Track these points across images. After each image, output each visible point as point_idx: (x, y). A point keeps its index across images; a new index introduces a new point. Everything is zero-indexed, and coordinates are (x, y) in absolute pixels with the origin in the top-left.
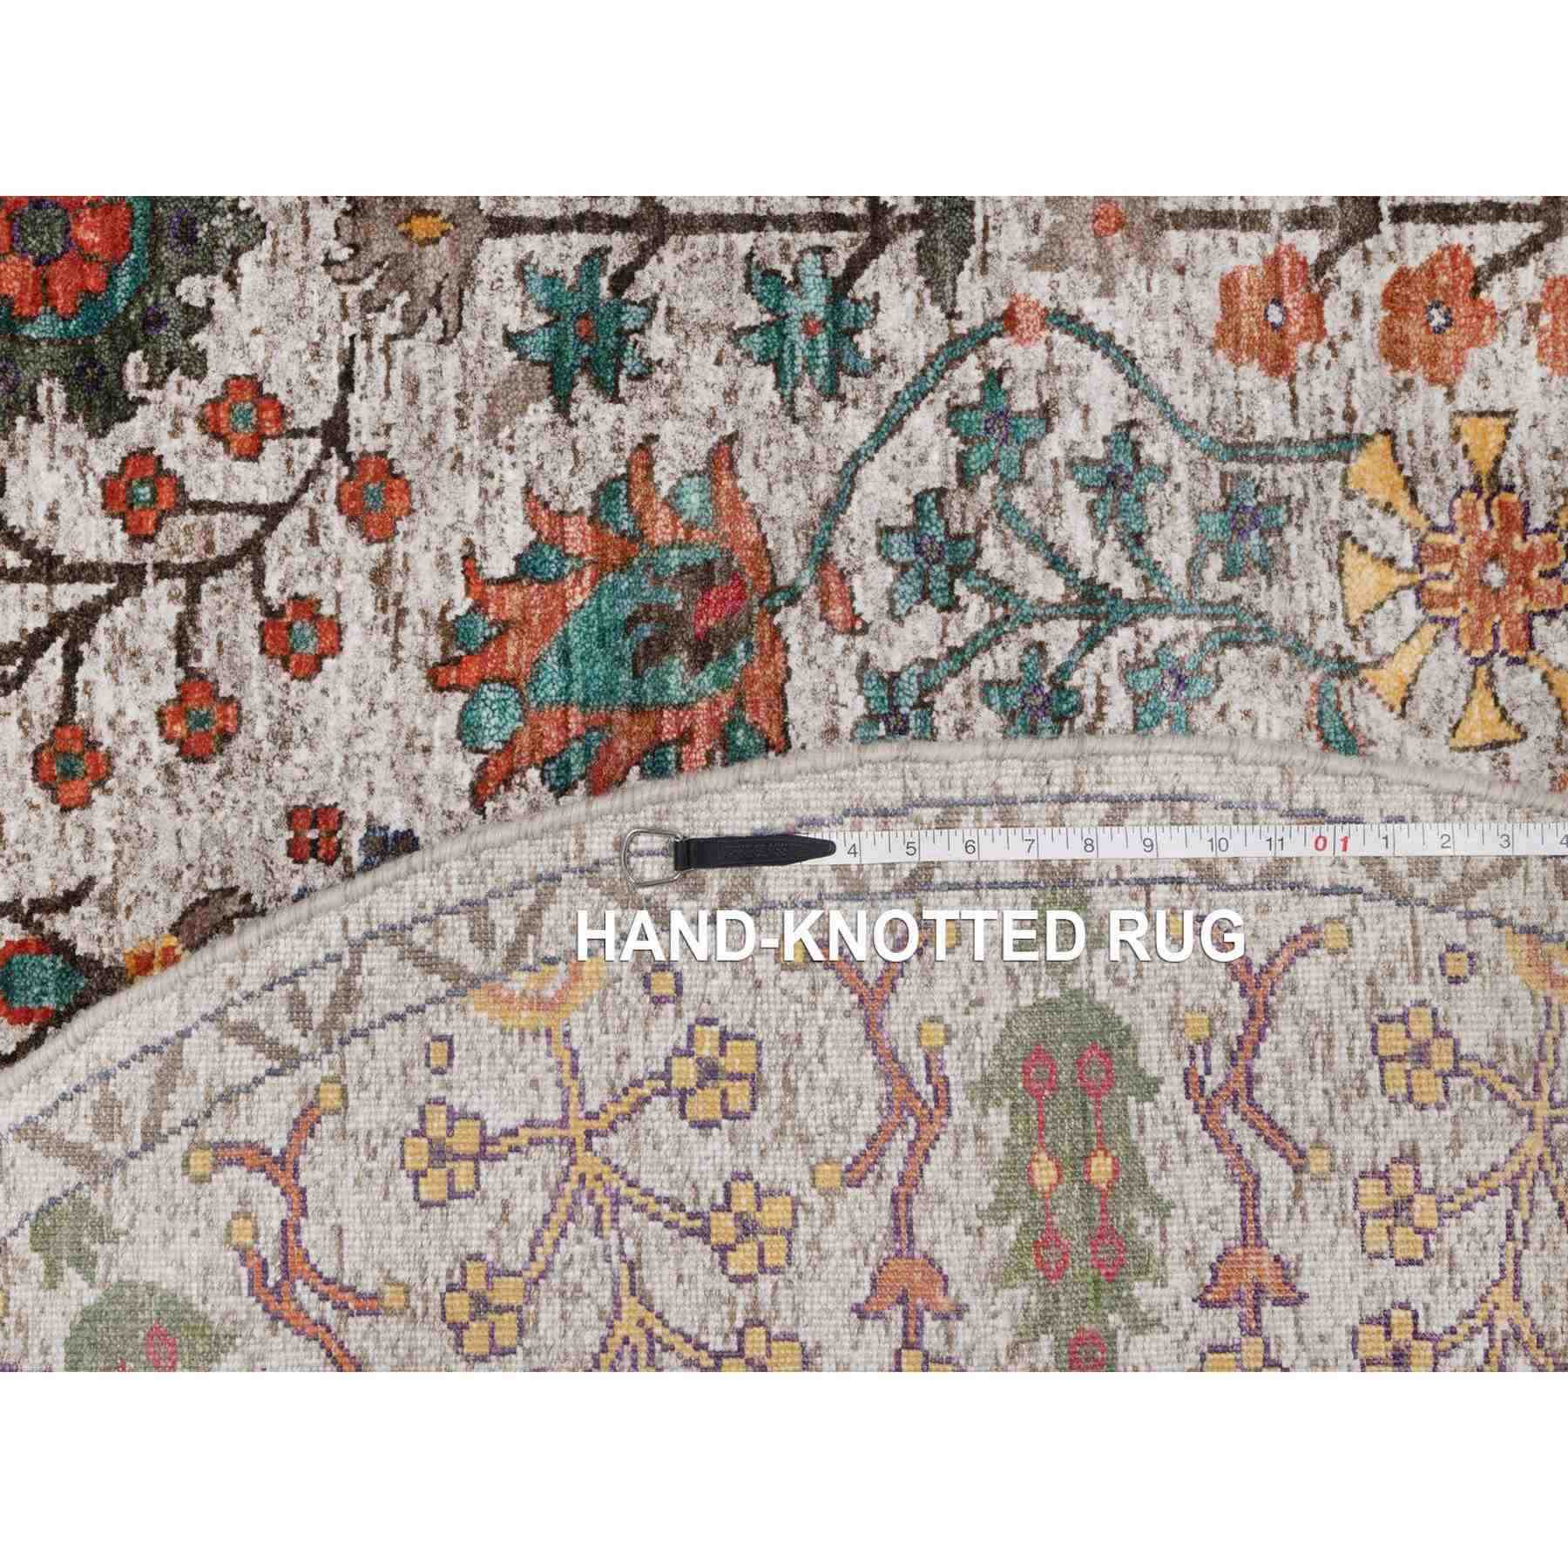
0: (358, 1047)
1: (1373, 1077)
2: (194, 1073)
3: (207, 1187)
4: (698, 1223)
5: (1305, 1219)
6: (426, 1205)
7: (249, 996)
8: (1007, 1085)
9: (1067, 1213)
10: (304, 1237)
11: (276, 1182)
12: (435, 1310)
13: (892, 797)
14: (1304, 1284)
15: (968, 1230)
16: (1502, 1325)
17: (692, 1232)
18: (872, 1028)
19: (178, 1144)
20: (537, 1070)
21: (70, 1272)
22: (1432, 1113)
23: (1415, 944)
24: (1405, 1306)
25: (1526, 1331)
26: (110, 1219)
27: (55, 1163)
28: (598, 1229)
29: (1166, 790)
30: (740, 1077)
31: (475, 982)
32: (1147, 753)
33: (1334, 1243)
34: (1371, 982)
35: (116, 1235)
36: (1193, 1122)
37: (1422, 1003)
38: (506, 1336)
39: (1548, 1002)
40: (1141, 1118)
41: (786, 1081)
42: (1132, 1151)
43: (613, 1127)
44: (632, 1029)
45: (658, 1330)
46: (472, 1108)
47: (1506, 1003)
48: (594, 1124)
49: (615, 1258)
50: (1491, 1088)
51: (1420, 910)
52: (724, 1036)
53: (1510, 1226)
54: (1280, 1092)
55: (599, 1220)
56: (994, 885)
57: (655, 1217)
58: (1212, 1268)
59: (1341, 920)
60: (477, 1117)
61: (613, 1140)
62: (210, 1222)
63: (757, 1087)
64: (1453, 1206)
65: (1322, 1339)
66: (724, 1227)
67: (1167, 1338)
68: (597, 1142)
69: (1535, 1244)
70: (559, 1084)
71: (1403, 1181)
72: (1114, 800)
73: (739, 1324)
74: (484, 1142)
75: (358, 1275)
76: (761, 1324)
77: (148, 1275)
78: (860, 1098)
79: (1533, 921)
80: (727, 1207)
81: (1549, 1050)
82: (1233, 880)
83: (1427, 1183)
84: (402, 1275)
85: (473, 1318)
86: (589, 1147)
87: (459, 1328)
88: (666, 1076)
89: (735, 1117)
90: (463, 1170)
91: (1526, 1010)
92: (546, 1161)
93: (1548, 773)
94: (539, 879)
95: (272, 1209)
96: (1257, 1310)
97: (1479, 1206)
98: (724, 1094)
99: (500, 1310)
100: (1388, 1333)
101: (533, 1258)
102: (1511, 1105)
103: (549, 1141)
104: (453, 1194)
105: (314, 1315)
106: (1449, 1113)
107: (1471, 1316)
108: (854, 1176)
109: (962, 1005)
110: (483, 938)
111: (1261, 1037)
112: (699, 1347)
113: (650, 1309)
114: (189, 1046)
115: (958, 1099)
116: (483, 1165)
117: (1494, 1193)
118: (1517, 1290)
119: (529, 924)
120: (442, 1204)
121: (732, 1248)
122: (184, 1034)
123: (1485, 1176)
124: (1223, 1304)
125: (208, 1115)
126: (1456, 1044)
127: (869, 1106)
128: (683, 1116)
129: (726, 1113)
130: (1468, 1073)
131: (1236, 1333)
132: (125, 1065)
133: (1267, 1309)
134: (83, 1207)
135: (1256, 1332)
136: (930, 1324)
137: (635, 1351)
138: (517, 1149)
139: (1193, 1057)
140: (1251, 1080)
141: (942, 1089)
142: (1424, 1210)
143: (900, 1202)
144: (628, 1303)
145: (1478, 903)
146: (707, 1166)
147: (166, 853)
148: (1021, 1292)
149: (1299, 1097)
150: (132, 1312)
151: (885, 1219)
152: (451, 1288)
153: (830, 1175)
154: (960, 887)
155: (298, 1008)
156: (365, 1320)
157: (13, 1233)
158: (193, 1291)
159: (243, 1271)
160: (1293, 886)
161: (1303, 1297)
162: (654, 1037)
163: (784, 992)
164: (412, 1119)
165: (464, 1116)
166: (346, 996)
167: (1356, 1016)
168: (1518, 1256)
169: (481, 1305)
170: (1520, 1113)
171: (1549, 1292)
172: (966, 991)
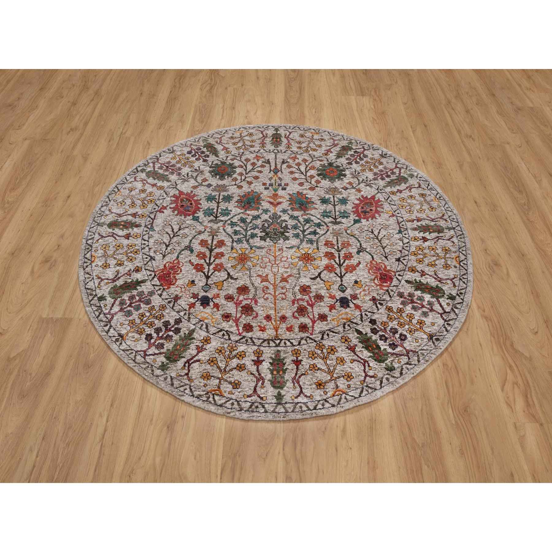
147: (285, 177)
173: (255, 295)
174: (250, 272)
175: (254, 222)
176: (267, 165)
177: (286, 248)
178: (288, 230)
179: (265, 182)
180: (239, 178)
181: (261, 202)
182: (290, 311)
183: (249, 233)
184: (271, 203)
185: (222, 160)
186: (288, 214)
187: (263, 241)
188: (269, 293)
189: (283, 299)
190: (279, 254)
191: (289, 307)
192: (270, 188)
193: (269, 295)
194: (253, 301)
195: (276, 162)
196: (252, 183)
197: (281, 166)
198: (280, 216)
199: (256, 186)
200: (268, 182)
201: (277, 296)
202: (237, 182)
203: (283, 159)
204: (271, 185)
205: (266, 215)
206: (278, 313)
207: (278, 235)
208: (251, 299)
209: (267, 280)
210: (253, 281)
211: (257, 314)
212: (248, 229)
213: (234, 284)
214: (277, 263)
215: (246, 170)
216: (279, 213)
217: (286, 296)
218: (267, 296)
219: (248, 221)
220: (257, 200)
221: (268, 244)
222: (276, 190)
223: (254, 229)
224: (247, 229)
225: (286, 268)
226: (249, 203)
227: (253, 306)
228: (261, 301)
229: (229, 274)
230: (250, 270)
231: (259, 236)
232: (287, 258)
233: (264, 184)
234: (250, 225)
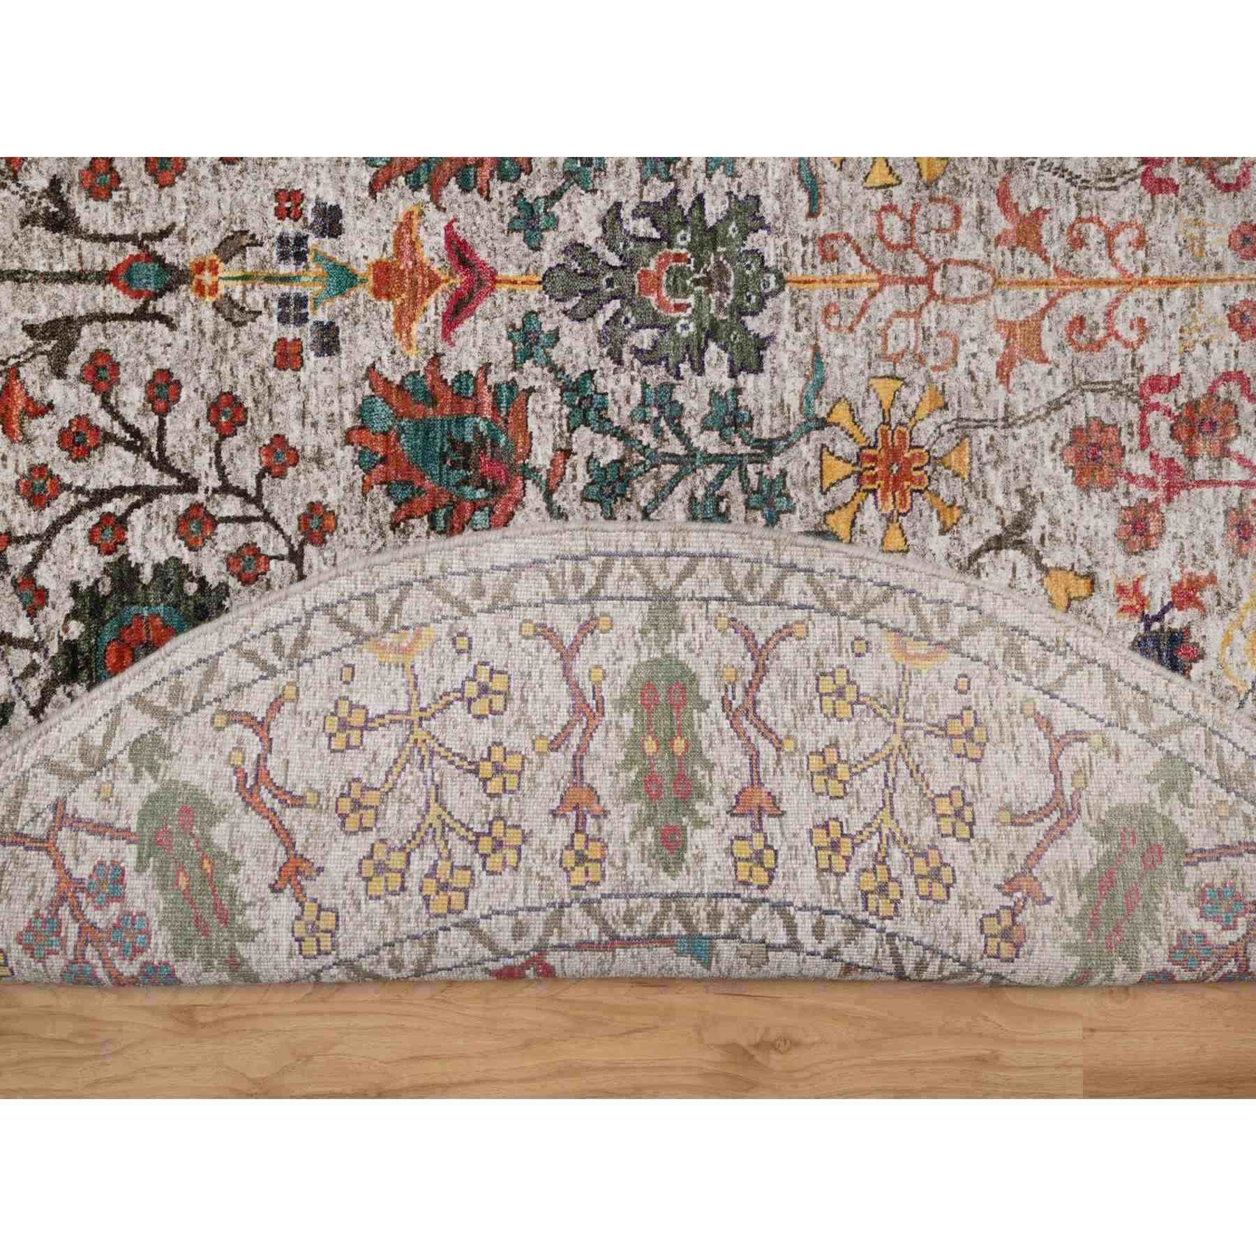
0: (306, 668)
1: (816, 703)
2: (223, 674)
3: (222, 733)
4: (473, 767)
5: (782, 774)
6: (334, 751)
7: (254, 637)
8: (631, 700)
9: (661, 767)
10: (269, 764)
11: (257, 734)
12: (332, 807)
13: (580, 550)
14: (783, 807)
15: (611, 773)
16: (885, 831)
17: (470, 771)
18: (567, 672)
19: (210, 710)
20: (397, 685)
21: (146, 774)
22: (846, 723)
23: (840, 636)
24: (836, 819)
25: (898, 835)
26: (170, 747)
27: (147, 716)
28: (421, 768)
29: (717, 551)
30: (499, 693)
31: (367, 638)
32: (708, 531)
33: (798, 787)
34: (817, 655)
35: (171, 756)
36: (725, 724)
37: (842, 667)
38: (367, 822)
39: (904, 668)
40: (700, 720)
41: (522, 696)
42: (695, 737)
43: (433, 716)
44: (446, 666)
45: (448, 820)
46: (362, 703)
47: (883, 667)
48: (424, 714)
49: (429, 783)
50: (875, 711)
51: (842, 619)
52: (492, 671)
53: (886, 781)
54: (769, 710)
55: (422, 763)
56: (630, 599)
57: (452, 763)
58: (736, 796)
59: (803, 622)
60: (364, 707)
61: (433, 722)
62: (220, 752)
63: (507, 698)
64: (856, 770)
65: (795, 835)
66: (486, 769)
67: (712, 831)
68: (425, 723)
69: (899, 790)
70: (407, 692)
71: (831, 757)
72: (692, 556)
73: (490, 819)
74: (367, 721)
75: (294, 786)
76: (502, 818)
77: (184, 778)
78: (559, 706)
79: (898, 625)
80: (488, 759)
81: (904, 692)
82: (750, 599)
83: (843, 758)
84: (317, 787)
85: (352, 811)
86: (420, 725)
87: (344, 817)
88: (462, 691)
89: (495, 713)
90: (355, 735)
91: (893, 672)
92: (397, 732)
93: (911, 201)
94: (402, 584)
95: (254, 747)
96: (760, 818)
97: (870, 770)
98: (491, 702)
99: (366, 808)
100: (828, 834)
101: (387, 781)
102: (885, 720)
103: (400, 722)
104: (348, 747)
105: (268, 806)
106: (853, 723)
107: (869, 825)
108: (555, 746)
109: (612, 659)
110: (372, 614)
111: (761, 681)
112: (468, 830)
113: (445, 809)
114: (222, 660)
115: (608, 708)
116: (365, 733)
117: (877, 763)
118: (892, 813)
119: (396, 608)
120: (342, 751)
121: (490, 779)
122: (220, 654)
123: (872, 755)
124: (743, 815)
125: (227, 696)
126: (858, 688)
127: (563, 711)
128: (469, 712)
129: (491, 711)
130: (863, 703)
131: (749, 831)
132: (189, 668)
133: (764, 819)
134: (157, 740)
135: (760, 830)
136: (590, 820)
137: (434, 831)
138: (384, 725)
139: (726, 690)
140: (755, 703)
141: (600, 703)
142: (842, 771)
143: (578, 760)
144: (433, 805)
145: (871, 615)
146: (480, 739)
147: (213, 212)
148: (637, 805)
149: (779, 711)
150: (174, 798)
151: (569, 768)
152: (342, 795)
153: (542, 745)
154: (612, 598)
155: (278, 645)
156: (295, 810)
157: (121, 752)
158: (207, 787)
159: (234, 779)
160: (780, 604)
161: (783, 813)
162: (457, 671)
163: (523, 650)
164: (331, 706)
165: (357, 707)
166: (302, 641)
167: (809, 672)
168: (891, 796)
169: (357, 805)
170: (889, 724)
171: (908, 815)
172: (614, 653)
173: (1118, 390)
174: (980, 424)
175: (619, 415)
176: (89, 340)
177: (812, 214)
178: (686, 199)
179: (265, 354)
180: (228, 538)
181: (449, 375)
182: (1209, 204)
183: (708, 442)
184: (458, 309)
185: (44, 675)
186: (555, 196)
187: (768, 354)
188: (1108, 314)
189: (1141, 242)
190: (855, 259)
191: (1185, 211)
192: (322, 316)
193: (1118, 313)
194: (1157, 398)
195: (51, 277)
196: (279, 439)
197: (96, 238)
198: (576, 249)
199: (303, 415)
200: (271, 329)
201: (1123, 271)
202: (273, 545)
203: (28, 220)
204: (292, 310)
205: (565, 341)
206: (1218, 266)
207: (719, 265)
208: (1144, 411)
209: (1032, 329)
210: (1032, 404)
211: (1226, 377)
212: (677, 448)
213: (1059, 509)
214: (920, 269)
215: (149, 494)
216: (549, 257)
217: (1121, 226)
218: (1121, 328)
219: (614, 450)
220: (431, 398)
221: (787, 326)
222: (343, 278)
223: (675, 415)
224: (674, 458)
225: (957, 220)
226: (463, 454)
227: (1182, 400)
228: (1154, 358)
229: (997, 544)
230: (964, 428)
231: (728, 383)
232: (891, 208)
233: (287, 356)
234: (647, 438)
